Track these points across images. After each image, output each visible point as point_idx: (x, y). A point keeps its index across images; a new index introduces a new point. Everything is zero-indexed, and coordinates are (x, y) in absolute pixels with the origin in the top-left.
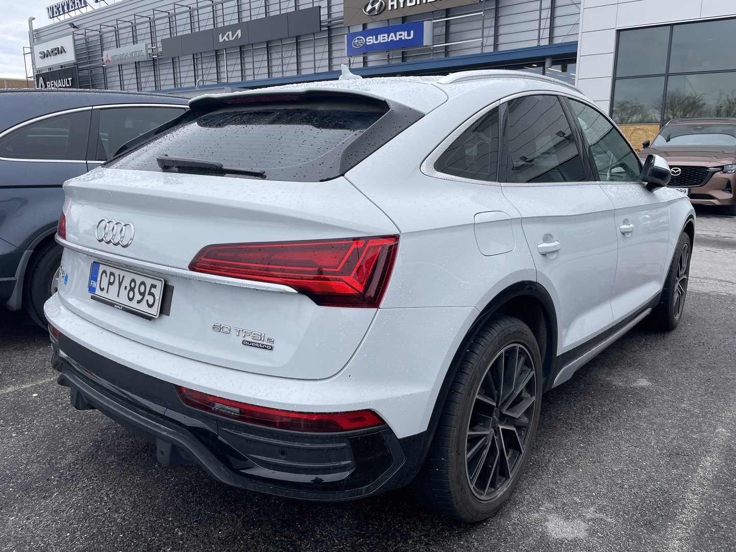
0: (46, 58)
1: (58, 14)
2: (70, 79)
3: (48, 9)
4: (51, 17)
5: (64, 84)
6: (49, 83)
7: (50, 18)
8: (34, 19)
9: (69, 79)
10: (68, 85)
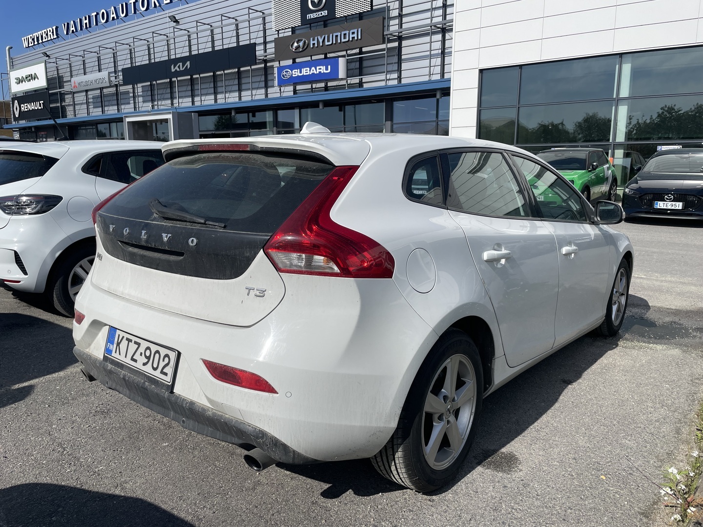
0: (21, 83)
1: (33, 44)
2: (41, 102)
5: (36, 106)
10: (40, 108)
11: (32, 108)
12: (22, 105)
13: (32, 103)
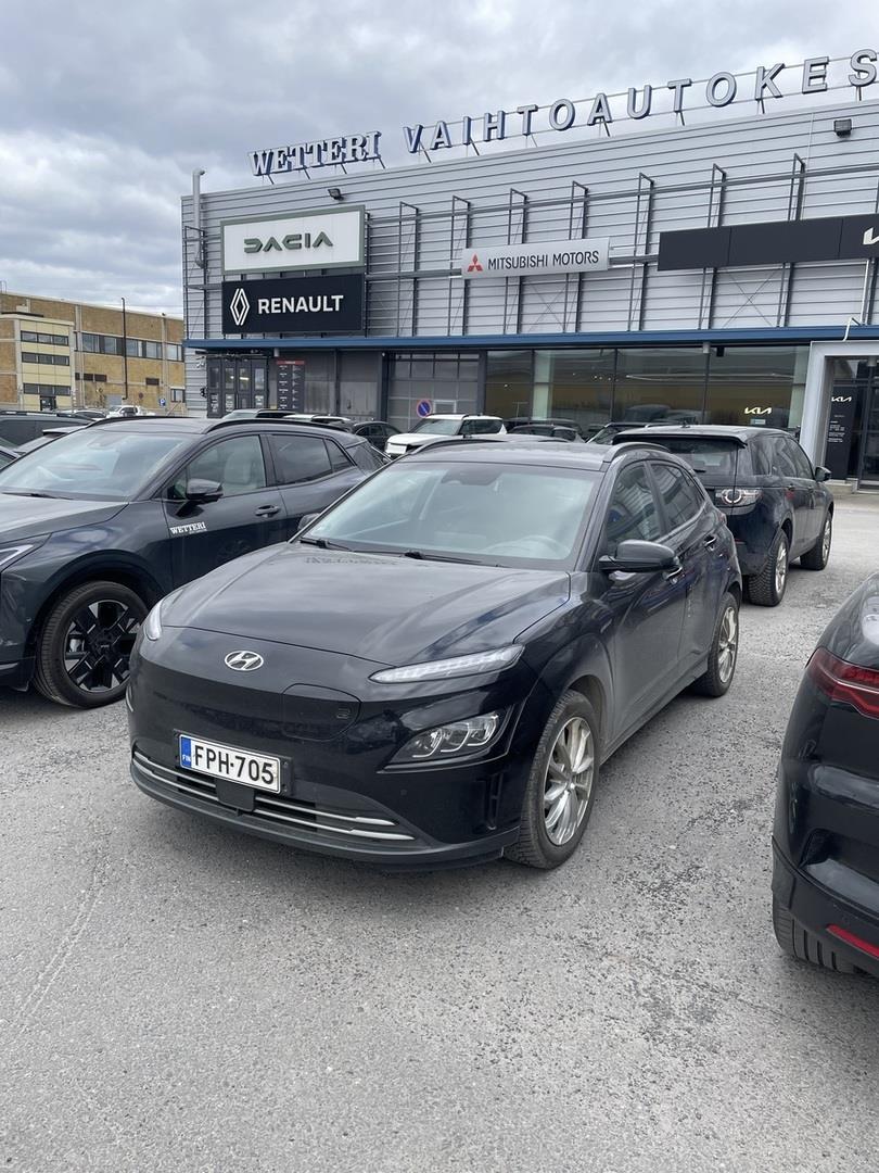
0: (262, 251)
1: (285, 168)
2: (337, 298)
3: (256, 156)
4: (264, 171)
5: (315, 306)
6: (267, 301)
7: (260, 174)
8: (202, 173)
9: (333, 297)
10: (331, 309)
11: (299, 308)
12: (260, 301)
13: (302, 299)
